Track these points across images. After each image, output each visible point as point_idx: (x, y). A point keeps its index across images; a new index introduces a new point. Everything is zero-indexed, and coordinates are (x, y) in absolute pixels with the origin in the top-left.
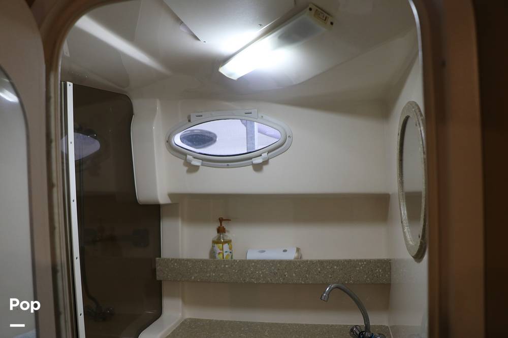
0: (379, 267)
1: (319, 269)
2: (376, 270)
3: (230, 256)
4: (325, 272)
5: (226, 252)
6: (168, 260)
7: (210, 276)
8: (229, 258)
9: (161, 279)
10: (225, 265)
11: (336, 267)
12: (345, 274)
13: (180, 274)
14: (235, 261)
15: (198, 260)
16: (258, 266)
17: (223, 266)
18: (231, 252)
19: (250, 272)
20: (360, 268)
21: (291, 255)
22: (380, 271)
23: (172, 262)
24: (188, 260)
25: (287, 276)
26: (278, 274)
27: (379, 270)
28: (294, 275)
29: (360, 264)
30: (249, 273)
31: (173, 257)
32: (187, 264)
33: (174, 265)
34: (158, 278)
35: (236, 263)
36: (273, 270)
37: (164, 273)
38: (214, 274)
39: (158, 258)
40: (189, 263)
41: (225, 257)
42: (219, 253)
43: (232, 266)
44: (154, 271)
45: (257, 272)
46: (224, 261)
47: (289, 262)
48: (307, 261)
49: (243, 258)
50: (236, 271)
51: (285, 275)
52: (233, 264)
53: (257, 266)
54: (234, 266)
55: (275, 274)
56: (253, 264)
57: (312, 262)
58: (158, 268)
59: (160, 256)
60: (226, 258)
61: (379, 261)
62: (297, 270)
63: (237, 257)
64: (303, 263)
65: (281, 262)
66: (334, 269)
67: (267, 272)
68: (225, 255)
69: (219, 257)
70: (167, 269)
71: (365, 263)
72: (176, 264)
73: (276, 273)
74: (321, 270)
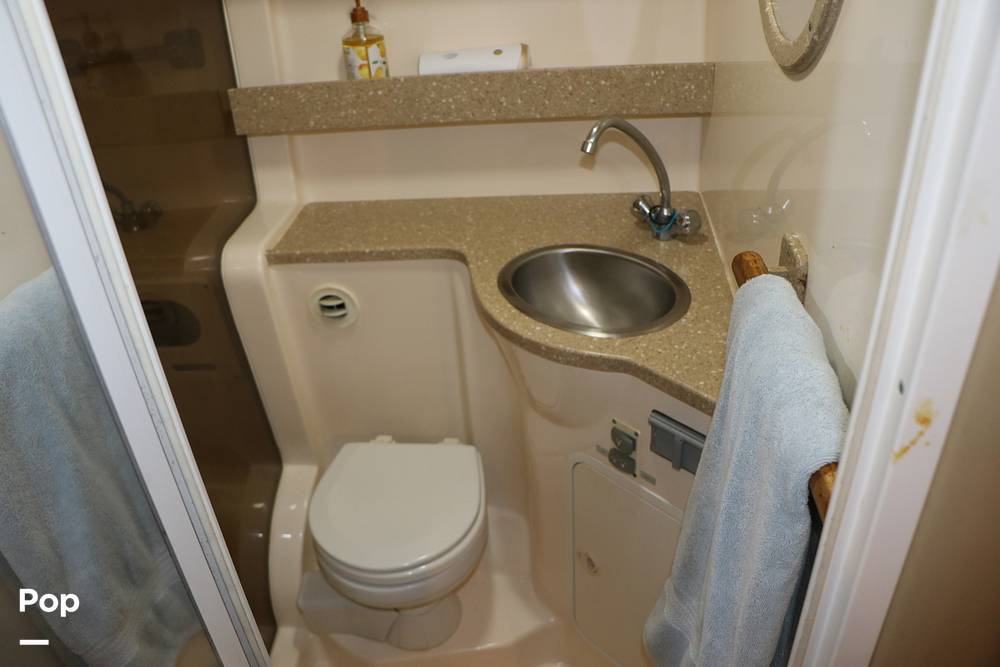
0: (689, 80)
1: (570, 88)
2: (684, 85)
3: (384, 71)
4: (583, 94)
5: (375, 62)
6: (255, 90)
7: (346, 117)
8: (383, 75)
9: (247, 132)
10: (376, 90)
11: (603, 82)
12: (623, 96)
13: (286, 118)
14: (396, 80)
15: (317, 84)
16: (445, 87)
17: (371, 93)
18: (384, 63)
19: (429, 102)
20: (652, 83)
21: (511, 62)
22: (693, 87)
23: (265, 94)
24: (297, 87)
25: (505, 104)
26: (488, 101)
27: (690, 87)
28: (520, 101)
29: (653, 74)
30: (426, 104)
31: (264, 84)
32: (297, 96)
33: (269, 101)
34: (239, 132)
35: (399, 86)
36: (477, 93)
37: (251, 119)
38: (354, 112)
39: (232, 90)
40: (299, 93)
41: (373, 73)
42: (361, 67)
43: (390, 91)
44: (228, 117)
45: (444, 101)
46: (372, 83)
47: (509, 77)
48: (546, 71)
49: (413, 73)
50: (401, 102)
51: (501, 103)
52: (392, 86)
53: (441, 88)
54: (396, 91)
55: (480, 101)
56: (434, 84)
57: (555, 73)
58: (235, 111)
59: (234, 85)
60: (376, 75)
61: (691, 67)
62: (525, 92)
63: (398, 70)
64: (536, 76)
65: (491, 76)
66: (600, 85)
67: (463, 100)
68: (374, 68)
69: (361, 75)
70: (255, 111)
71: (663, 72)
72: (272, 98)
73: (483, 99)
74: (574, 88)
